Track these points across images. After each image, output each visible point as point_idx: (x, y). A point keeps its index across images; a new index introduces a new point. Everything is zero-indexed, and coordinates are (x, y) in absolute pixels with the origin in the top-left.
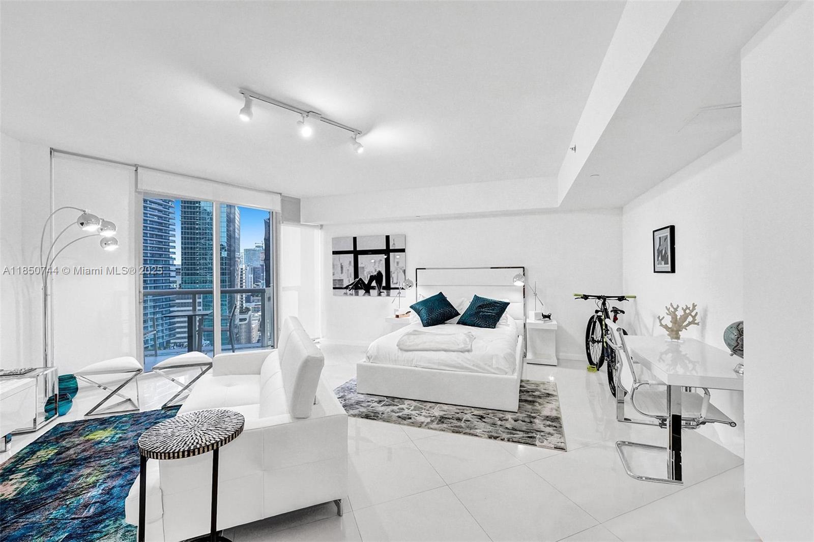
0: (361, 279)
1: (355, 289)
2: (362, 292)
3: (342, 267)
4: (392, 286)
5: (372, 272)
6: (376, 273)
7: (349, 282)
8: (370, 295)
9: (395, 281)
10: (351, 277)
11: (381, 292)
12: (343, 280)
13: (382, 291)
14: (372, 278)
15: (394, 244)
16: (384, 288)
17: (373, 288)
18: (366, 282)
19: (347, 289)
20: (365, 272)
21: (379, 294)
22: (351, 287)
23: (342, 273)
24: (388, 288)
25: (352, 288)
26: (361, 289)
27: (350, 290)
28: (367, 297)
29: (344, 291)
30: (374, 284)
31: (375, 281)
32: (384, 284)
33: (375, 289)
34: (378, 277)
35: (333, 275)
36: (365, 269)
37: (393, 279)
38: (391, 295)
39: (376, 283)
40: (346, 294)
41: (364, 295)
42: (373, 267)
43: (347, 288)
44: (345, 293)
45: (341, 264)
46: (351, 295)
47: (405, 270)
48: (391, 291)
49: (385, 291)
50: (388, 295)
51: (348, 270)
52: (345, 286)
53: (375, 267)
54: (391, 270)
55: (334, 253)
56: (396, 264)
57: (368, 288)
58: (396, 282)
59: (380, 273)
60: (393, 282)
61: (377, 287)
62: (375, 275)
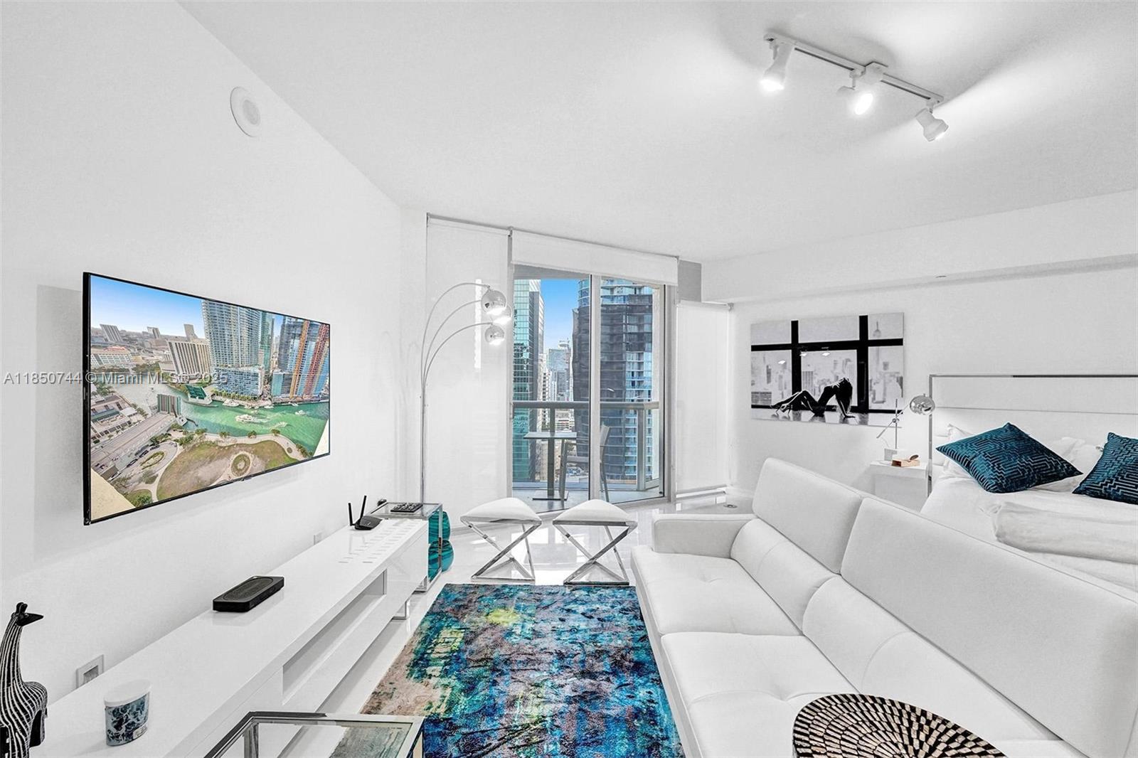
0: (806, 393)
1: (794, 409)
2: (807, 415)
3: (769, 373)
4: (872, 406)
5: (829, 380)
6: (837, 383)
7: (783, 397)
8: (824, 422)
9: (879, 397)
10: (785, 388)
11: (847, 417)
12: (770, 393)
13: (849, 414)
15: (878, 330)
16: (854, 410)
17: (831, 409)
18: (817, 398)
19: (779, 408)
20: (815, 382)
21: (845, 420)
22: (785, 405)
23: (769, 381)
24: (863, 408)
25: (789, 408)
26: (808, 409)
27: (784, 411)
28: (817, 423)
29: (774, 411)
30: (833, 401)
31: (834, 396)
32: (854, 402)
33: (835, 410)
34: (842, 391)
35: (753, 384)
36: (814, 376)
37: (874, 394)
38: (869, 423)
39: (838, 399)
40: (776, 416)
41: (812, 420)
42: (832, 372)
43: (778, 406)
44: (774, 416)
45: (768, 367)
46: (788, 418)
47: (902, 378)
48: (870, 415)
49: (857, 415)
50: (863, 422)
51: (781, 377)
52: (774, 403)
53: (835, 372)
54: (869, 379)
55: (755, 348)
56: (881, 366)
57: (819, 409)
58: (881, 400)
59: (845, 386)
60: (874, 399)
61: (838, 408)
62: (835, 386)
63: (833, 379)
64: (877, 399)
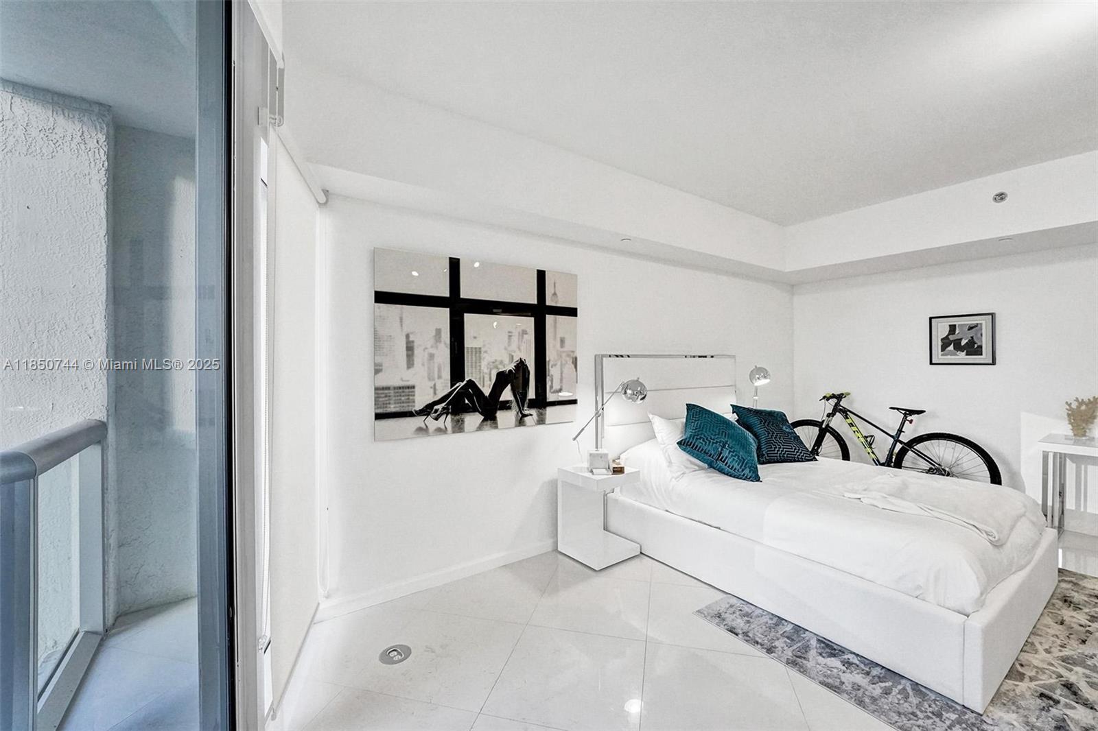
0: (471, 384)
1: (455, 413)
2: (473, 420)
3: (410, 348)
4: (551, 397)
5: (501, 362)
6: (511, 367)
7: (435, 393)
8: (496, 427)
9: (556, 386)
10: (440, 377)
11: (524, 416)
12: (414, 387)
13: (526, 412)
14: (503, 379)
15: (555, 294)
16: (533, 405)
17: (506, 406)
18: (487, 391)
19: (428, 414)
20: (484, 364)
21: (521, 422)
22: (440, 407)
23: (410, 363)
24: (541, 403)
25: (446, 411)
26: (474, 410)
27: (436, 419)
28: (489, 434)
29: (418, 421)
30: (507, 395)
31: (509, 387)
33: (509, 408)
34: (518, 377)
35: (377, 371)
36: (483, 355)
37: (552, 381)
38: (547, 423)
39: (514, 390)
40: (422, 431)
41: (480, 428)
42: (506, 349)
43: (427, 411)
44: (420, 430)
45: (407, 336)
46: (440, 431)
47: (576, 358)
48: (549, 410)
49: (534, 412)
50: (541, 421)
51: (431, 356)
52: (419, 406)
53: (509, 349)
54: (547, 359)
55: (382, 297)
56: (558, 344)
57: (489, 408)
58: (558, 387)
59: (521, 366)
60: (551, 387)
61: (514, 405)
62: (510, 371)
63: (506, 361)
64: (554, 388)
